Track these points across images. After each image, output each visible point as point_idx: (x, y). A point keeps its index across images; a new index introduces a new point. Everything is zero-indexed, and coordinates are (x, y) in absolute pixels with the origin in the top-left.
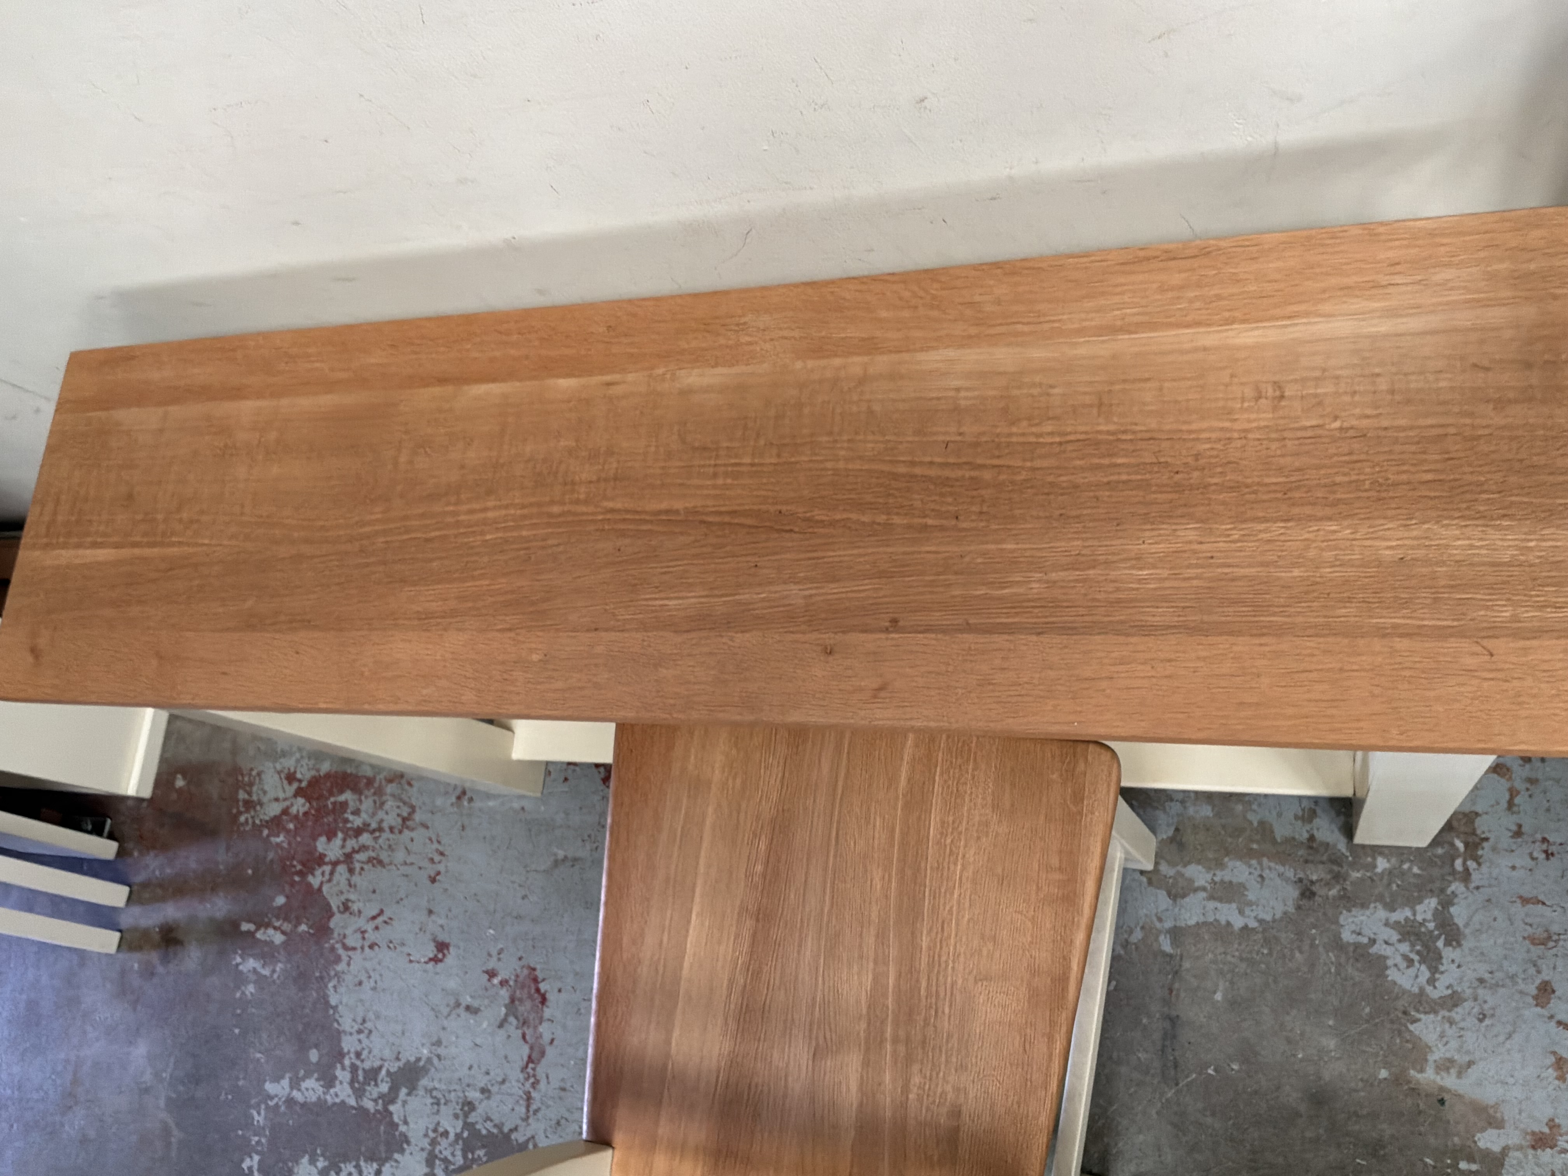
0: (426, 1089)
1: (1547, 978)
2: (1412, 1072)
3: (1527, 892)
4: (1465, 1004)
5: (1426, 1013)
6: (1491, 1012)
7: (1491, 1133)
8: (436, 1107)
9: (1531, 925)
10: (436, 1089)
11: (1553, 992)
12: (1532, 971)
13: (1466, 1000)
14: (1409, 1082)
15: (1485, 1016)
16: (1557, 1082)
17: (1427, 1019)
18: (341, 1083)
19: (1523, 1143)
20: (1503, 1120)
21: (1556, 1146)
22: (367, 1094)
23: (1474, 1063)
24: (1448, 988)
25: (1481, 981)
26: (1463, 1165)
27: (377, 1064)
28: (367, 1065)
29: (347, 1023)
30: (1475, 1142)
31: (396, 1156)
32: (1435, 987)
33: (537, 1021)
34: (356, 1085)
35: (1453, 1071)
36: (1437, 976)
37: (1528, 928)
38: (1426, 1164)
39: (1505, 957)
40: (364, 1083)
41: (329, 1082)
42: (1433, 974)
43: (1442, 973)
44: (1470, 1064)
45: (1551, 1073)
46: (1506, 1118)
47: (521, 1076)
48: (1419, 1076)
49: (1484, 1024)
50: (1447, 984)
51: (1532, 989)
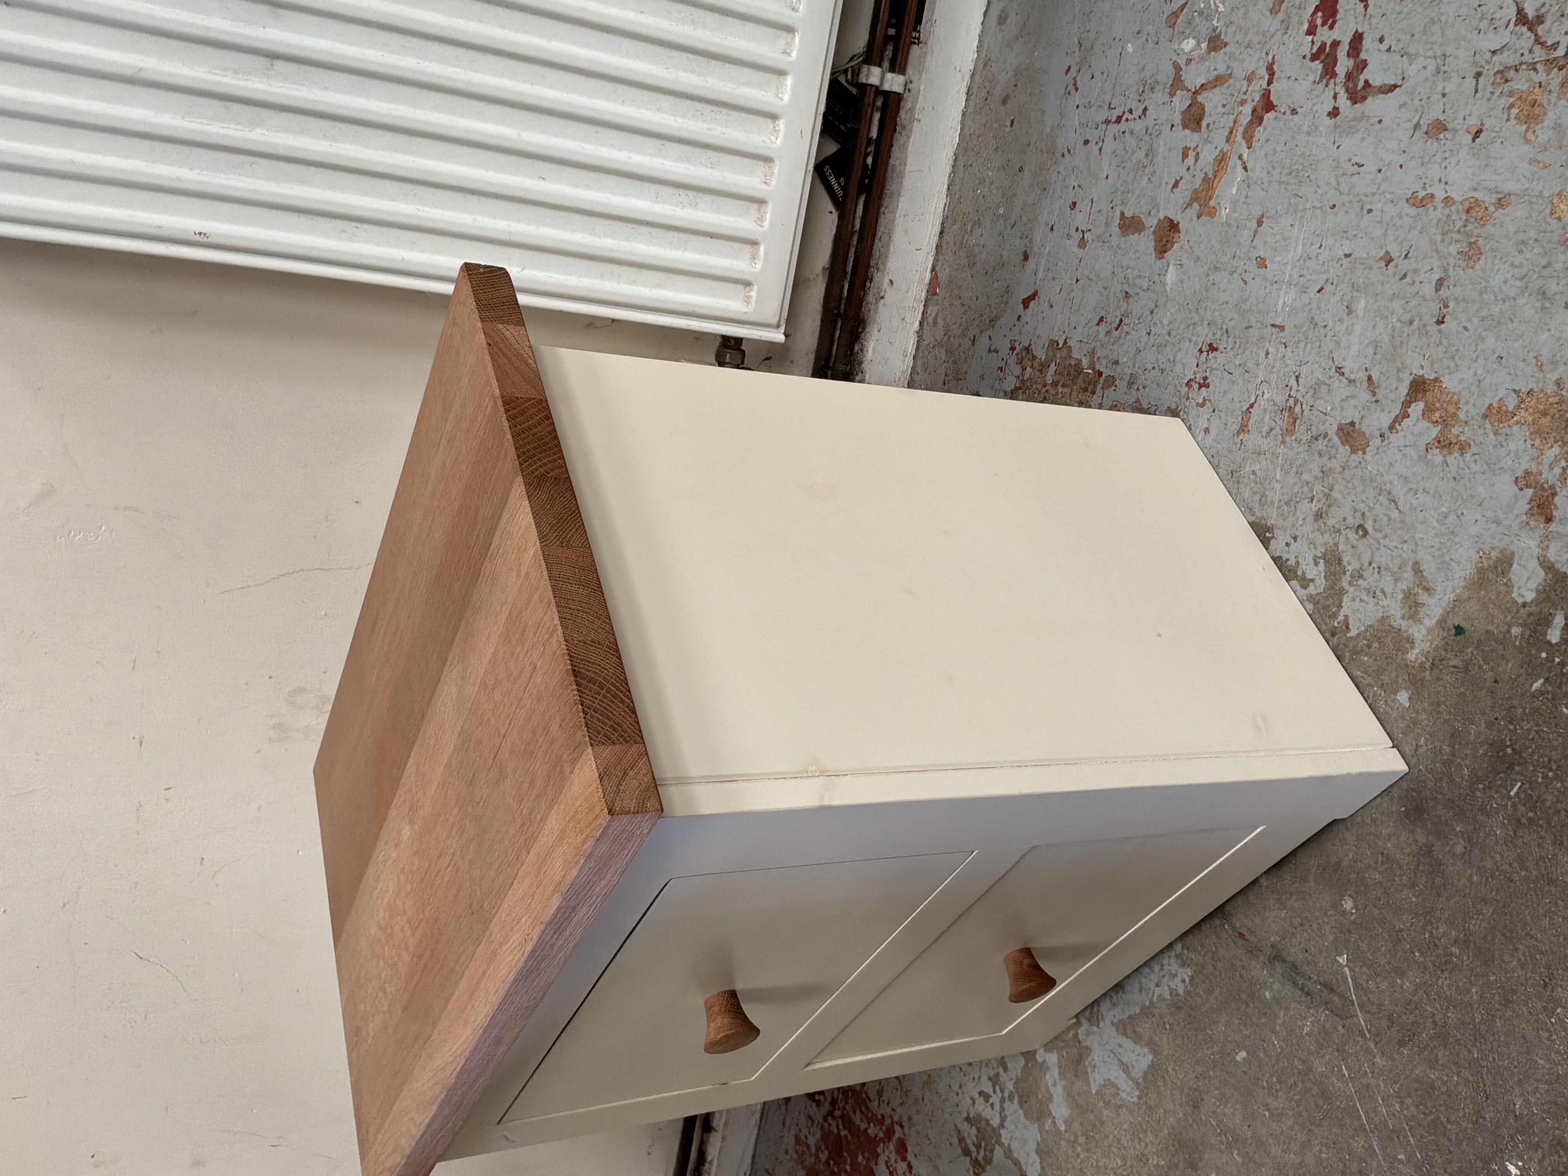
1: (1335, 427)
2: (1411, 656)
3: (1235, 423)
4: (1341, 547)
5: (1340, 606)
6: (1358, 515)
7: (1517, 573)
9: (1272, 429)
11: (1352, 424)
12: (1321, 445)
13: (1336, 545)
14: (1422, 667)
15: (1360, 526)
16: (1468, 456)
17: (1348, 607)
19: (1539, 533)
20: (1503, 551)
21: (1552, 487)
23: (1416, 563)
24: (1316, 564)
25: (1319, 516)
26: (1554, 636)
30: (1524, 605)
32: (1312, 580)
35: (1423, 597)
36: (1299, 573)
37: (1274, 432)
38: (1541, 692)
39: (1299, 474)
42: (1296, 577)
43: (1298, 563)
44: (1417, 569)
45: (1454, 459)
46: (1501, 545)
48: (1416, 651)
49: (1370, 530)
50: (1311, 562)
51: (1344, 451)
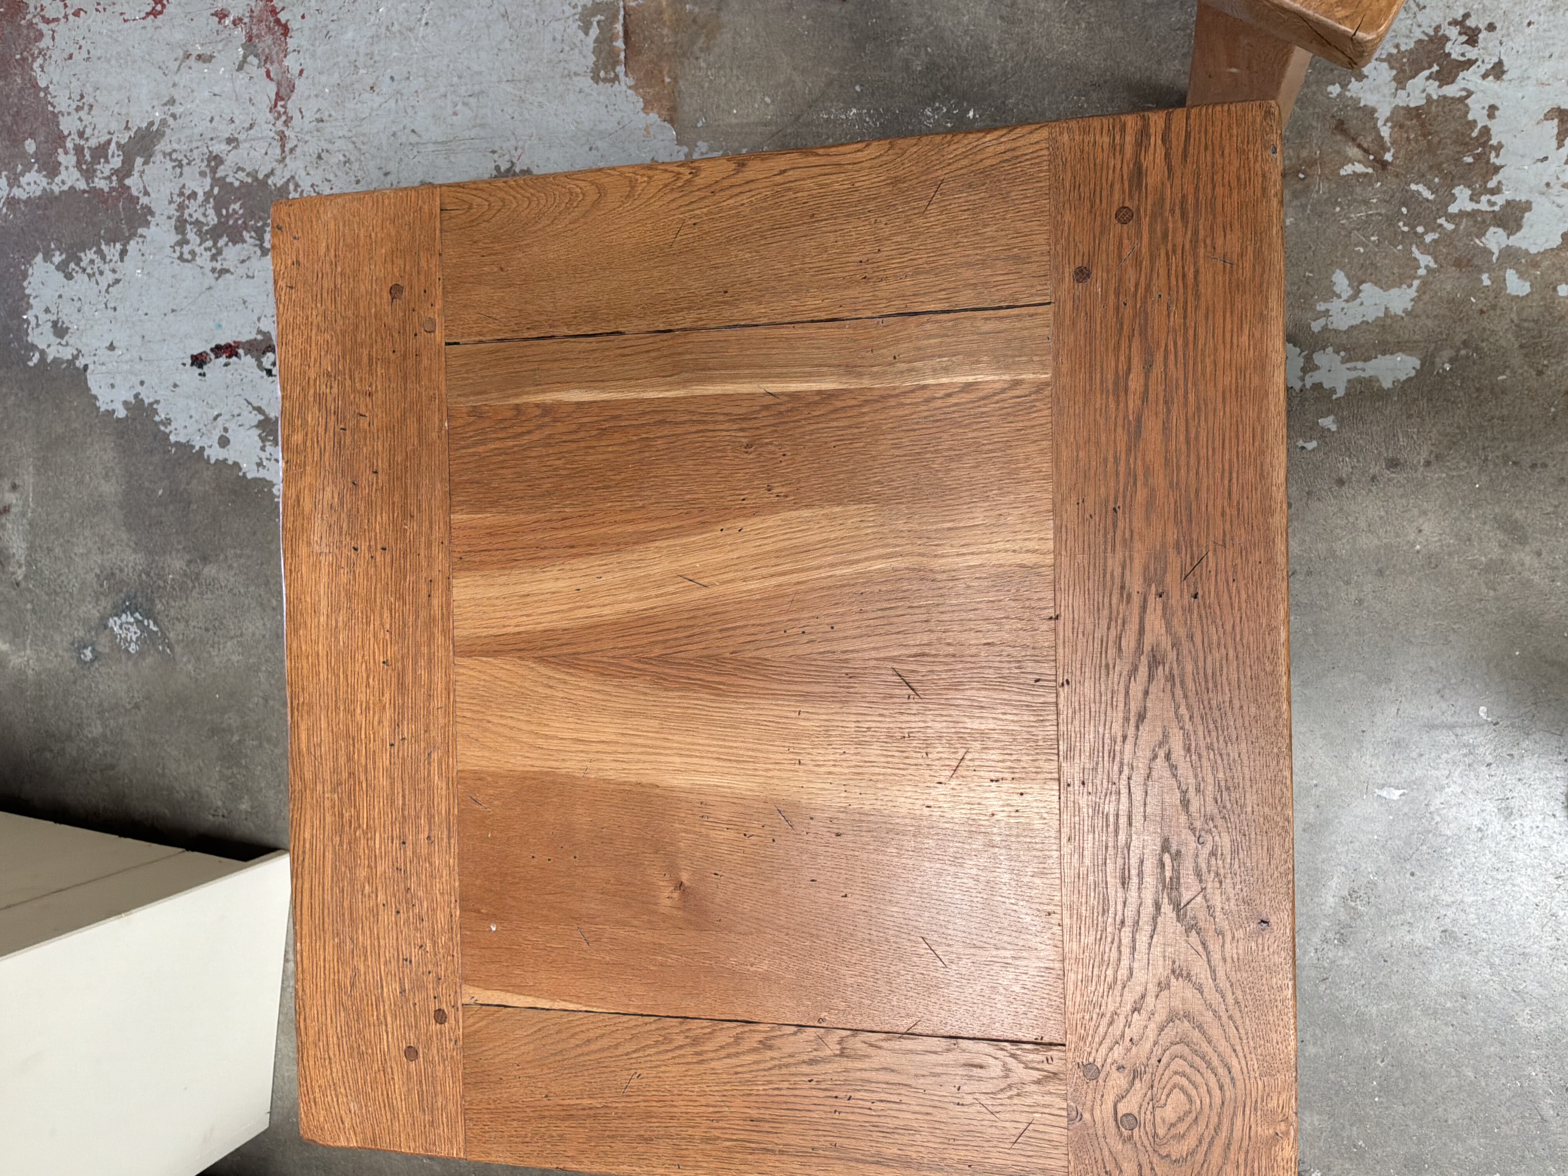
0: (165, 155)
8: (178, 170)
10: (175, 151)
18: (67, 168)
22: (98, 173)
27: (103, 139)
28: (93, 142)
29: (62, 102)
31: (140, 231)
33: (282, 55)
34: (84, 167)
40: (92, 163)
41: (52, 170)
47: (270, 117)
